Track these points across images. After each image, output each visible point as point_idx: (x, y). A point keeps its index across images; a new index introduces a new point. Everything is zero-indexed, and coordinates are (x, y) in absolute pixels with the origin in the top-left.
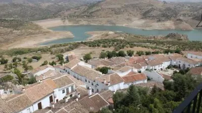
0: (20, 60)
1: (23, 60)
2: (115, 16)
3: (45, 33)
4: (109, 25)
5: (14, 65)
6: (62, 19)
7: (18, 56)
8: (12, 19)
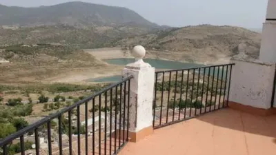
0: (64, 100)
1: (67, 100)
2: (194, 50)
3: (98, 66)
4: (185, 62)
5: (56, 105)
6: (123, 50)
7: (62, 94)
8: (58, 44)
